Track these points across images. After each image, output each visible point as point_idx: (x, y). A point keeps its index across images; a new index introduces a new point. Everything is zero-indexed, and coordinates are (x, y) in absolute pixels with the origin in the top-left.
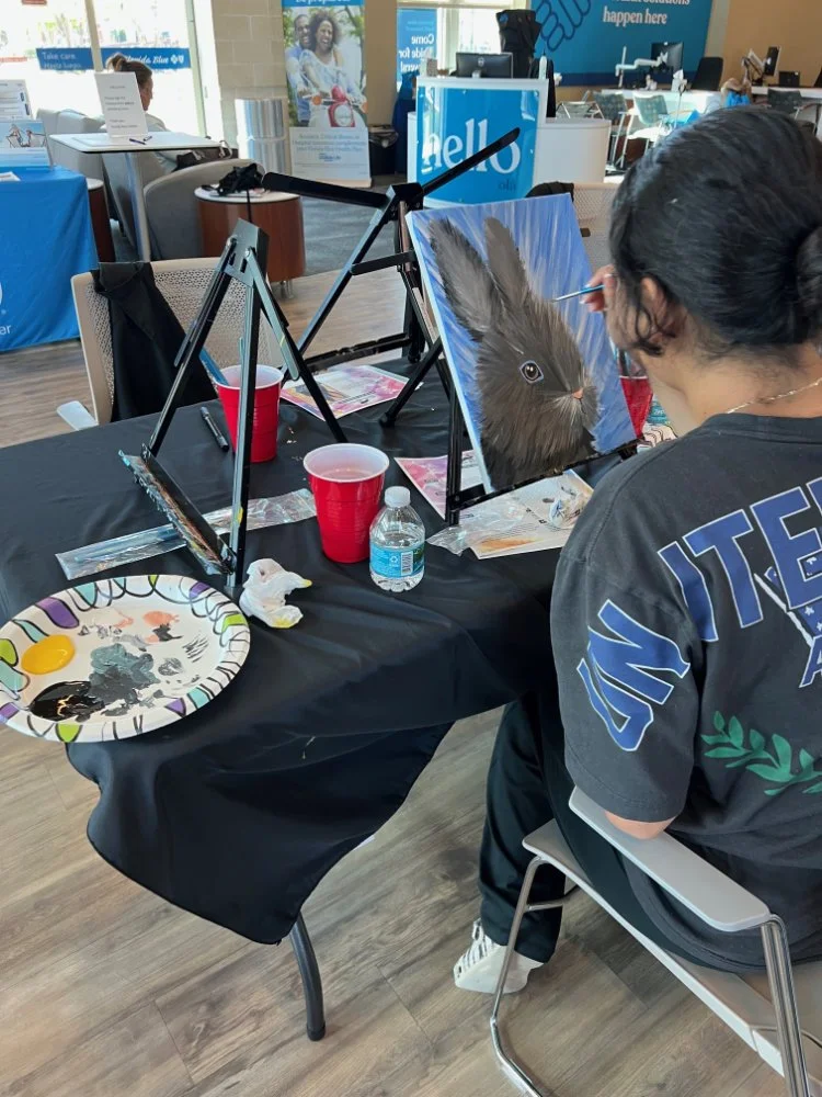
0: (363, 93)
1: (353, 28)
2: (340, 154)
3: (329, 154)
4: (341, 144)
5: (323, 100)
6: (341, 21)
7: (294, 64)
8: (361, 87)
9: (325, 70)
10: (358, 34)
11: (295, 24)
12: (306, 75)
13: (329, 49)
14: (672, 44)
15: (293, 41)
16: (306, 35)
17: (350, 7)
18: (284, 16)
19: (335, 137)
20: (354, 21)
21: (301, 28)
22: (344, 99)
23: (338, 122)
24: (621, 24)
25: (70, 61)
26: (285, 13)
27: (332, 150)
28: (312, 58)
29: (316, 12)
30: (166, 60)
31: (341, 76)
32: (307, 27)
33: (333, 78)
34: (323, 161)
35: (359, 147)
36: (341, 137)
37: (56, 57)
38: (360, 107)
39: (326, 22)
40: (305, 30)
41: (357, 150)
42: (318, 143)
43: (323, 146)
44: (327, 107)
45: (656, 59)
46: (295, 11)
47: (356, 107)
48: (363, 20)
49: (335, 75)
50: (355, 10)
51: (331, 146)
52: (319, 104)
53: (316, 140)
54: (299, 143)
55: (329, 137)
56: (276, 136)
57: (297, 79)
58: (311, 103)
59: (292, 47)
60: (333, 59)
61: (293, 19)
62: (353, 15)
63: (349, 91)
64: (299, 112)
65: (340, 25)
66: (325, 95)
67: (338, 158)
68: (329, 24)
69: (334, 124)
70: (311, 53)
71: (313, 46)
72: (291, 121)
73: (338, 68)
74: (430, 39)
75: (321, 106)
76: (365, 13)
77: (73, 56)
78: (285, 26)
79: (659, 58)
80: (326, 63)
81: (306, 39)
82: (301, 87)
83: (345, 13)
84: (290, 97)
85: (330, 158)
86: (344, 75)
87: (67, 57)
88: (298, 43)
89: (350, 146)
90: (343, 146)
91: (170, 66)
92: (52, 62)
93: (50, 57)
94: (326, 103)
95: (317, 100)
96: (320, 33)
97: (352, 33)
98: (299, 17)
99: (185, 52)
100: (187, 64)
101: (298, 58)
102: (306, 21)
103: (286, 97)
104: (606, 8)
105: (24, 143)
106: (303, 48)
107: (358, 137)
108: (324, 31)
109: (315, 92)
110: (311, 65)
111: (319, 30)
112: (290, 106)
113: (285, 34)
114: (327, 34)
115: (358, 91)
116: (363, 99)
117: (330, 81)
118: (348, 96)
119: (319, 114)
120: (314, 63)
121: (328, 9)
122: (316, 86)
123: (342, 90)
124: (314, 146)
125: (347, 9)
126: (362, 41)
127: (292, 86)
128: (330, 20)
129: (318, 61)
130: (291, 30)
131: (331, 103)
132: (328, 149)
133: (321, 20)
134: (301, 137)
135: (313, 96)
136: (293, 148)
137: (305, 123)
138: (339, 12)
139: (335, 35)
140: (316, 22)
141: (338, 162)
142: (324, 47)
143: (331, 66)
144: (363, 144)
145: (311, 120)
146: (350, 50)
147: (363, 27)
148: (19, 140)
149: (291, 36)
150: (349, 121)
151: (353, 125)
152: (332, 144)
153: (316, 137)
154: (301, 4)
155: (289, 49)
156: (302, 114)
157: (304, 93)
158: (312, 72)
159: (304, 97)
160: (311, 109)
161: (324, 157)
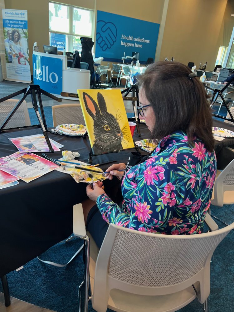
0: (28, 55)
1: (25, 36)
2: (22, 72)
3: (18, 72)
4: (22, 69)
5: (16, 56)
6: (21, 33)
7: (7, 44)
8: (28, 53)
9: (17, 47)
10: (26, 37)
11: (7, 32)
12: (11, 48)
13: (18, 41)
14: (137, 53)
15: (7, 37)
16: (11, 36)
17: (24, 29)
18: (4, 30)
19: (20, 67)
20: (25, 34)
21: (9, 34)
22: (22, 56)
23: (21, 63)
24: (127, 46)
26: (4, 29)
27: (19, 71)
28: (12, 43)
29: (13, 29)
31: (21, 50)
32: (11, 34)
33: (19, 50)
34: (16, 74)
35: (27, 71)
36: (22, 67)
38: (28, 59)
39: (16, 33)
40: (10, 35)
41: (27, 72)
43: (16, 70)
44: (18, 58)
45: (132, 57)
46: (7, 29)
47: (26, 59)
48: (27, 33)
49: (19, 49)
50: (25, 30)
51: (19, 70)
52: (15, 57)
54: (9, 68)
55: (18, 67)
57: (8, 48)
58: (12, 56)
59: (7, 39)
60: (19, 44)
61: (7, 31)
62: (25, 32)
63: (24, 54)
64: (9, 58)
65: (21, 34)
66: (17, 54)
67: (21, 73)
68: (17, 33)
69: (19, 63)
70: (12, 41)
71: (13, 39)
72: (6, 61)
73: (21, 47)
74: (63, 43)
75: (16, 58)
76: (28, 31)
78: (4, 33)
79: (133, 56)
80: (17, 45)
82: (9, 51)
83: (22, 31)
84: (6, 54)
85: (18, 73)
86: (22, 49)
88: (8, 38)
89: (25, 71)
90: (22, 70)
94: (17, 57)
96: (15, 36)
97: (24, 37)
98: (9, 30)
101: (8, 42)
102: (10, 32)
103: (5, 54)
104: (122, 41)
106: (10, 39)
107: (27, 68)
108: (16, 35)
109: (14, 53)
110: (12, 45)
111: (15, 35)
112: (6, 56)
113: (4, 35)
114: (17, 37)
115: (27, 54)
116: (28, 57)
117: (18, 50)
118: (24, 55)
119: (15, 60)
120: (13, 44)
121: (17, 29)
122: (14, 51)
123: (22, 53)
124: (14, 69)
125: (23, 30)
126: (27, 39)
127: (7, 50)
128: (18, 32)
129: (14, 44)
130: (6, 34)
132: (18, 70)
133: (15, 32)
134: (10, 66)
135: (13, 54)
136: (7, 69)
137: (11, 62)
138: (20, 30)
139: (19, 37)
140: (13, 33)
141: (20, 75)
142: (16, 40)
143: (18, 46)
144: (29, 70)
145: (13, 61)
146: (24, 42)
147: (28, 35)
149: (6, 36)
150: (24, 63)
151: (26, 64)
152: (19, 69)
153: (14, 66)
154: (9, 27)
155: (5, 40)
156: (10, 59)
157: (10, 53)
158: (13, 47)
159: (10, 54)
160: (12, 58)
161: (16, 73)
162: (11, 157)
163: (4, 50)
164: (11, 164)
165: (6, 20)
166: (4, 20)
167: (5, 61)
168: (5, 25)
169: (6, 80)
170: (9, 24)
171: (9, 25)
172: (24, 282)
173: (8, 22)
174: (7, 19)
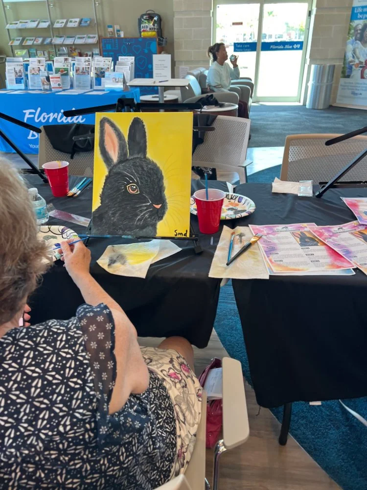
2: (363, 92)
3: (356, 92)
4: (364, 87)
5: (360, 65)
7: (350, 47)
9: (364, 51)
12: (354, 52)
15: (352, 37)
16: (358, 33)
18: (351, 25)
19: (361, 84)
21: (357, 30)
23: (365, 76)
25: (246, 48)
26: (351, 24)
27: (359, 90)
28: (359, 45)
30: (291, 47)
32: (360, 30)
34: (352, 95)
36: (365, 84)
37: (241, 46)
40: (359, 31)
42: (352, 86)
43: (354, 88)
44: (361, 69)
51: (358, 88)
52: (358, 67)
53: (351, 85)
54: (344, 86)
55: (358, 83)
56: (327, 82)
57: (350, 55)
58: (354, 67)
59: (351, 39)
61: (354, 26)
64: (347, 70)
66: (361, 63)
67: (361, 94)
69: (362, 77)
70: (359, 42)
71: (361, 39)
77: (248, 46)
78: (350, 30)
81: (358, 36)
82: (351, 59)
84: (344, 64)
85: (356, 94)
87: (246, 46)
88: (354, 38)
90: (364, 89)
91: (293, 49)
92: (239, 48)
93: (239, 46)
94: (361, 67)
95: (357, 66)
98: (358, 25)
99: (301, 43)
100: (301, 48)
101: (352, 45)
102: (360, 27)
103: (342, 64)
105: (117, 81)
106: (356, 39)
109: (357, 61)
110: (358, 48)
112: (343, 68)
113: (349, 33)
119: (357, 73)
122: (358, 58)
124: (349, 87)
127: (347, 58)
129: (362, 47)
130: (352, 31)
131: (364, 67)
132: (357, 90)
134: (345, 83)
135: (355, 63)
136: (340, 88)
137: (348, 77)
140: (365, 27)
141: (359, 96)
145: (352, 75)
148: (116, 80)
149: (351, 34)
152: (359, 87)
153: (352, 83)
154: (360, 19)
155: (349, 41)
156: (349, 72)
157: (351, 62)
158: (357, 51)
159: (351, 64)
160: (353, 69)
161: (354, 93)
162: (344, 228)
163: (343, 57)
164: (343, 240)
165: (357, 7)
166: (353, 8)
167: (341, 75)
168: (353, 17)
169: (334, 105)
170: (361, 13)
171: (361, 16)
172: (311, 422)
173: (360, 10)
174: (359, 7)
